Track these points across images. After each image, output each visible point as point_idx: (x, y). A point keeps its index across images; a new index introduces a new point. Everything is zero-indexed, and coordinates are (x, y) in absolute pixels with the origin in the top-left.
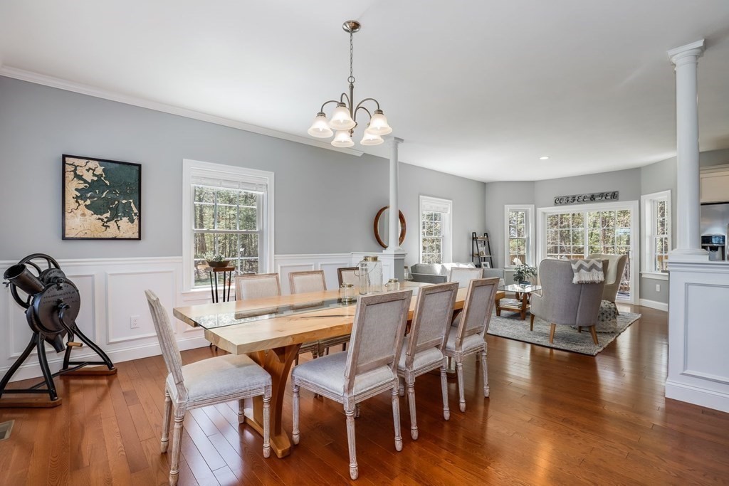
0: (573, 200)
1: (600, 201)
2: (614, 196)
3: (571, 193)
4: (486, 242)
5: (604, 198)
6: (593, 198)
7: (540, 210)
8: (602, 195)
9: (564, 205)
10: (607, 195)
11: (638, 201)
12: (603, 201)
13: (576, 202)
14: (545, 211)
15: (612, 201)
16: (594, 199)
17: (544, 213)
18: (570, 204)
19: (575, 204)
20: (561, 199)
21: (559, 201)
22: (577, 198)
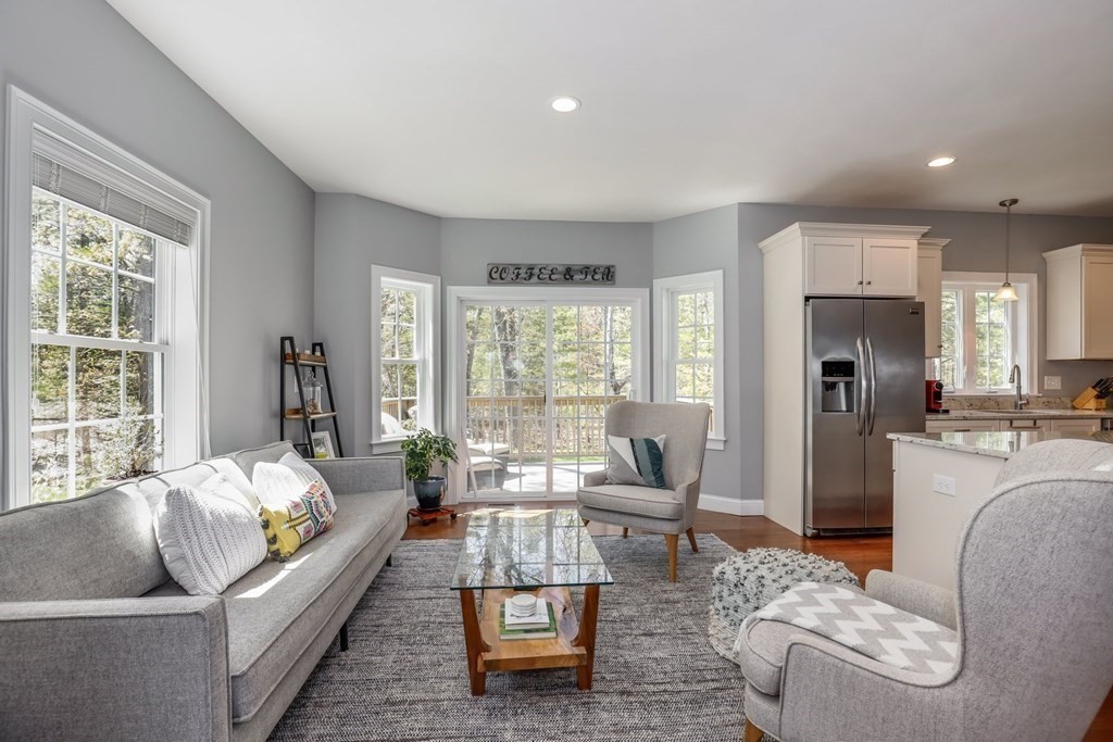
0: (530, 274)
1: (583, 283)
2: (608, 275)
4: (320, 371)
5: (589, 277)
6: (568, 275)
7: (454, 291)
8: (586, 270)
9: (508, 284)
10: (595, 273)
11: (648, 290)
12: (588, 283)
13: (535, 279)
15: (604, 285)
16: (572, 277)
17: (458, 298)
18: (519, 284)
19: (532, 285)
20: (504, 270)
21: (498, 275)
22: (536, 271)
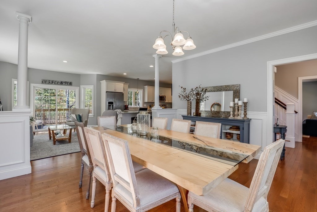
0: (52, 82)
2: (71, 84)
3: (51, 79)
5: (66, 84)
6: (62, 83)
7: (32, 85)
8: (66, 82)
9: (47, 84)
10: (68, 83)
11: (79, 87)
12: (66, 85)
13: (54, 83)
14: (35, 86)
15: (69, 86)
17: (34, 87)
18: (50, 84)
19: (53, 85)
20: (46, 81)
21: (44, 82)
22: (54, 82)
